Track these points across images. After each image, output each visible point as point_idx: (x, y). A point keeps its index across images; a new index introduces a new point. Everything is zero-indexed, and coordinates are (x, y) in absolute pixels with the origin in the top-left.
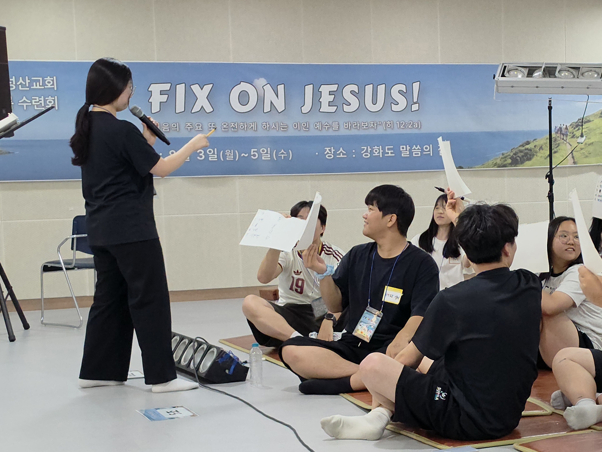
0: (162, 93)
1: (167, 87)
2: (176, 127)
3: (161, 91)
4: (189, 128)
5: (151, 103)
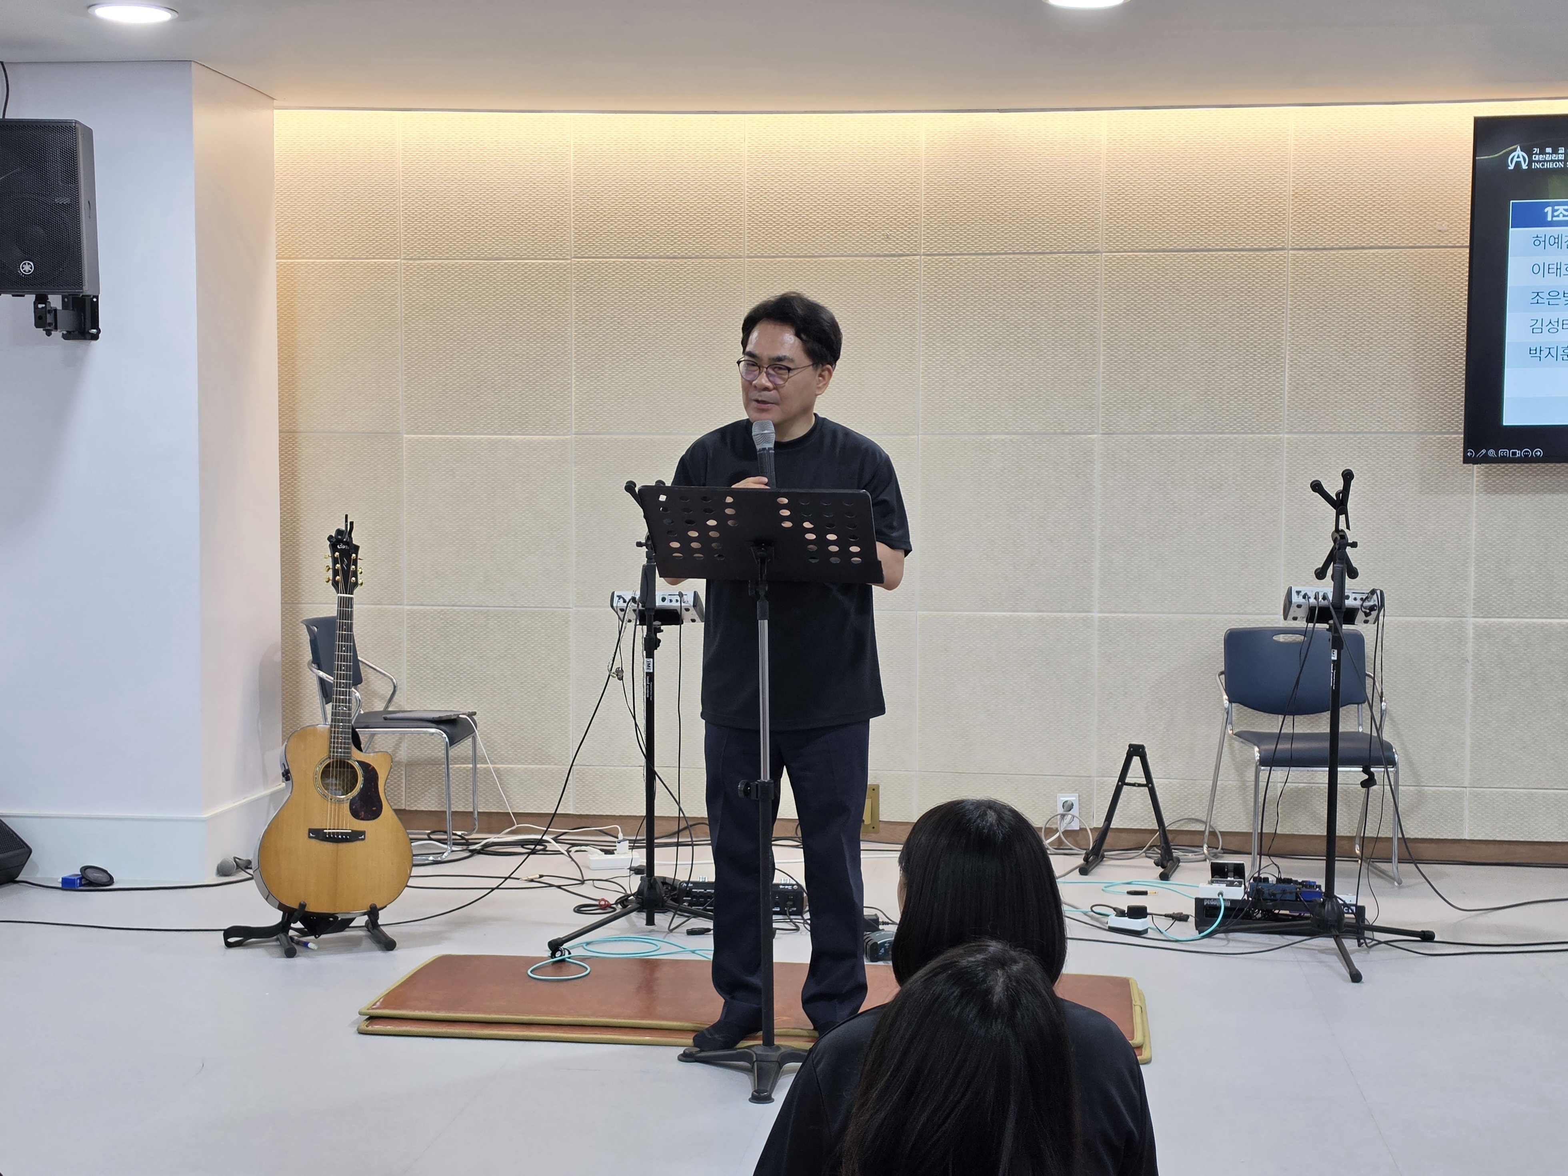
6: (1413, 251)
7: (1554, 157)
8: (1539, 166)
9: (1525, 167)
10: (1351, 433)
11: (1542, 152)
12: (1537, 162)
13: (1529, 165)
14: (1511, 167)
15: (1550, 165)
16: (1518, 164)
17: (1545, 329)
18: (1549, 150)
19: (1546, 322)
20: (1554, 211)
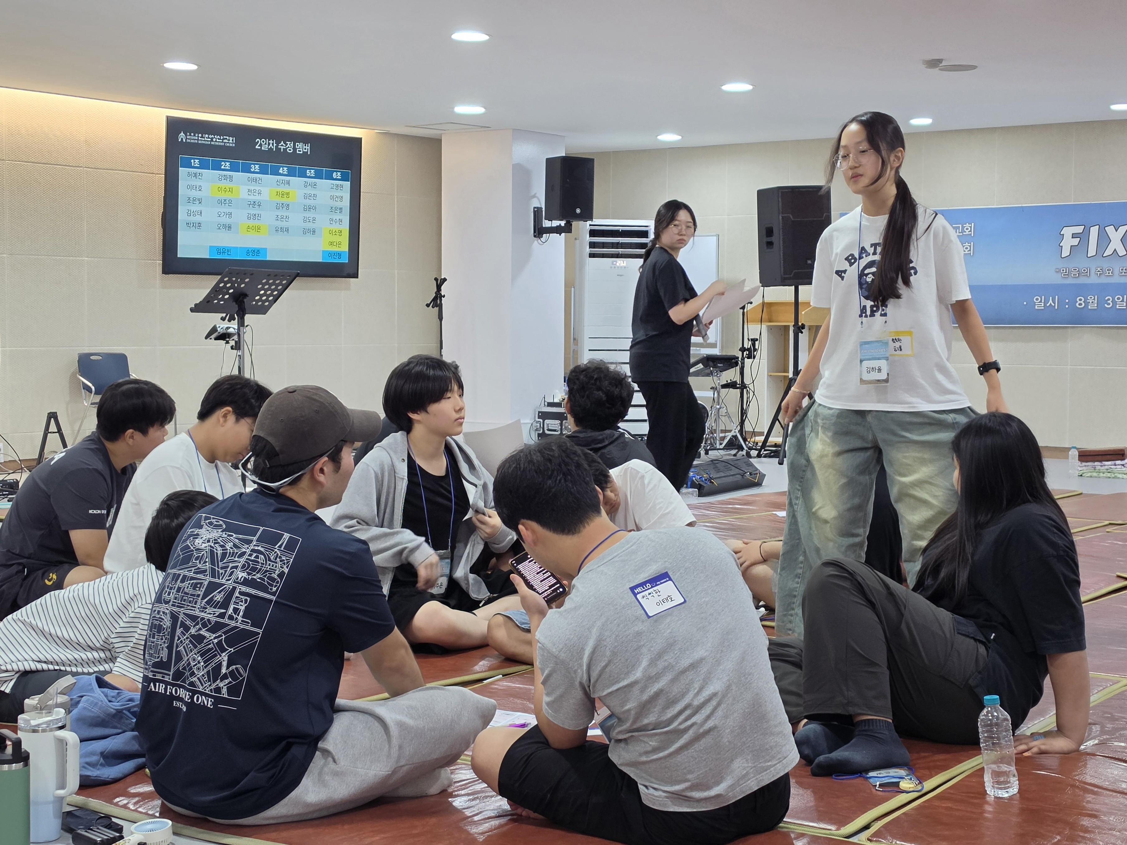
0: (1074, 236)
1: (1080, 229)
2: (1087, 272)
3: (1073, 234)
4: (1099, 273)
5: (1062, 247)
6: (131, 173)
7: (194, 138)
8: (189, 141)
9: (184, 141)
10: (112, 258)
11: (190, 135)
12: (189, 139)
13: (186, 140)
14: (180, 140)
15: (192, 141)
16: (182, 138)
17: (192, 215)
18: (192, 134)
19: (192, 212)
20: (194, 162)
